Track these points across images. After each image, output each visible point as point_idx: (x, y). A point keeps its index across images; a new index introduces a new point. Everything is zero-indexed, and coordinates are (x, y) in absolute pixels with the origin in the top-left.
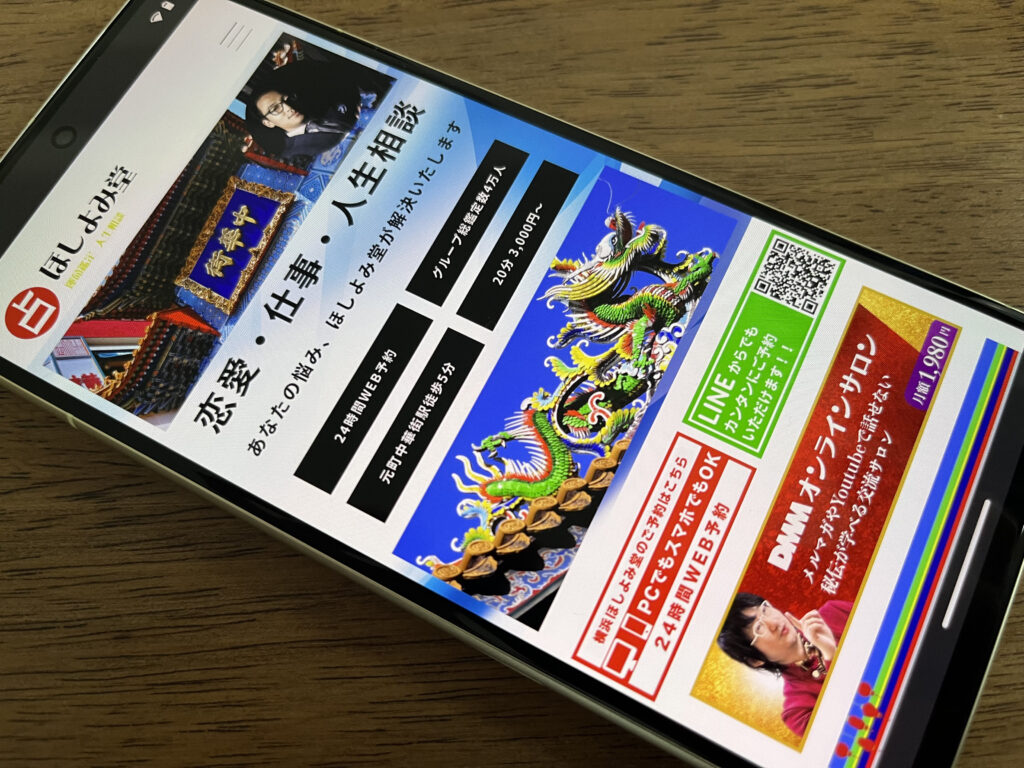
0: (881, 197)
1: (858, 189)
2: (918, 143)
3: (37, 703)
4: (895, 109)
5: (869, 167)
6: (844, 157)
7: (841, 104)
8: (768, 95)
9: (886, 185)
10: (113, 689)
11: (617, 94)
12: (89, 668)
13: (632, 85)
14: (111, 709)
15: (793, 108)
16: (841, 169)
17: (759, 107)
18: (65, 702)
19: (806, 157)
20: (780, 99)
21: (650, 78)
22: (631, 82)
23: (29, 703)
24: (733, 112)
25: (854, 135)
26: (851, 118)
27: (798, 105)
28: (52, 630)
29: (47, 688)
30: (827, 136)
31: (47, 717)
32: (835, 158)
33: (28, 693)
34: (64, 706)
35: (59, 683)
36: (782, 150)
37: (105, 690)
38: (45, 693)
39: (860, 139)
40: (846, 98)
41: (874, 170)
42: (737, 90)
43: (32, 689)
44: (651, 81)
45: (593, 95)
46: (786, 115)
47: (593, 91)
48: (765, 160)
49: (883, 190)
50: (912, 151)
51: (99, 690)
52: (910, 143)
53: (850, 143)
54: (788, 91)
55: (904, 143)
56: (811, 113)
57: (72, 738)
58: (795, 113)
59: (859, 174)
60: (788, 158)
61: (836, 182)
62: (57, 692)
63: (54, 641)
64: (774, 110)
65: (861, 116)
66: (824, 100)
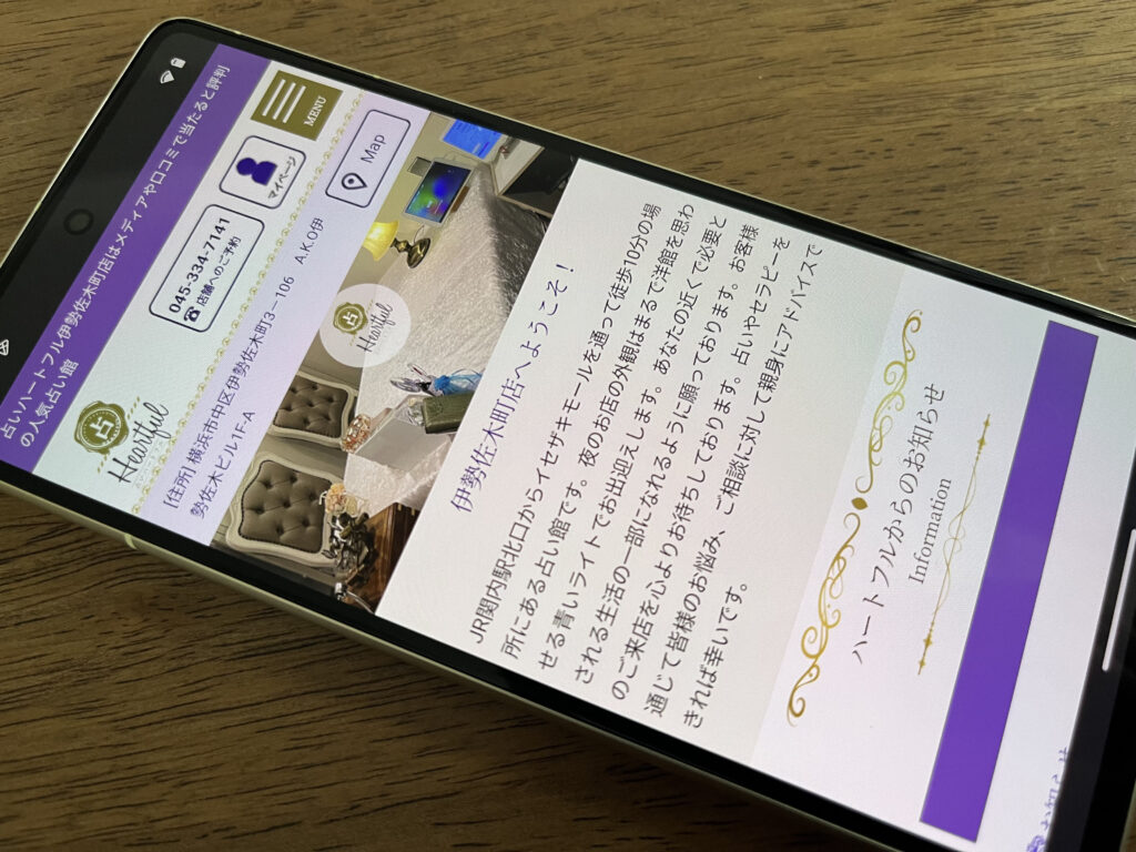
0: (1104, 110)
1: (1081, 104)
2: (1128, 55)
3: (311, 726)
4: (1098, 24)
5: (1086, 82)
6: (1059, 73)
7: (1045, 21)
8: (972, 16)
9: (1106, 99)
10: (396, 698)
11: (814, 29)
12: (364, 680)
13: (828, 17)
14: (399, 719)
15: (999, 28)
16: (1058, 86)
17: (965, 29)
18: (343, 720)
19: (1022, 76)
20: (984, 20)
21: (846, 9)
22: (826, 14)
23: (303, 728)
24: (938, 37)
25: (1065, 51)
26: (1058, 35)
27: (1003, 24)
28: (314, 647)
29: (320, 708)
30: (1038, 54)
31: (326, 739)
32: (1050, 75)
33: (300, 717)
34: (343, 724)
35: (333, 701)
36: (999, 71)
37: (387, 700)
38: (317, 714)
39: (1072, 55)
40: (1049, 15)
41: (1090, 85)
42: (938, 14)
43: (302, 712)
44: (846, 12)
45: (788, 32)
46: (993, 35)
47: (789, 28)
48: (981, 82)
49: (1104, 103)
50: (1124, 63)
51: (380, 701)
52: (1120, 56)
53: (1062, 59)
54: (989, 11)
55: (1115, 56)
56: (1017, 32)
57: (359, 757)
58: (1002, 33)
59: (1077, 89)
60: (1005, 78)
61: (1057, 98)
62: (332, 710)
63: (317, 658)
64: (980, 31)
65: (1066, 32)
66: (1028, 18)
